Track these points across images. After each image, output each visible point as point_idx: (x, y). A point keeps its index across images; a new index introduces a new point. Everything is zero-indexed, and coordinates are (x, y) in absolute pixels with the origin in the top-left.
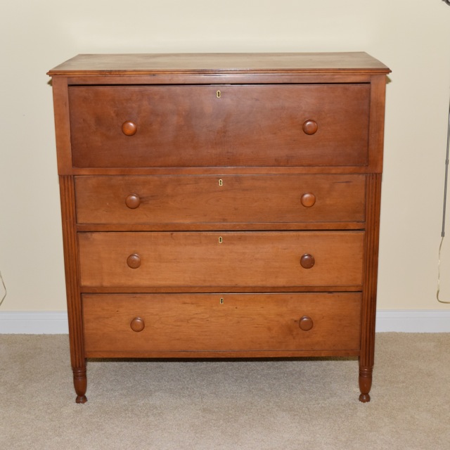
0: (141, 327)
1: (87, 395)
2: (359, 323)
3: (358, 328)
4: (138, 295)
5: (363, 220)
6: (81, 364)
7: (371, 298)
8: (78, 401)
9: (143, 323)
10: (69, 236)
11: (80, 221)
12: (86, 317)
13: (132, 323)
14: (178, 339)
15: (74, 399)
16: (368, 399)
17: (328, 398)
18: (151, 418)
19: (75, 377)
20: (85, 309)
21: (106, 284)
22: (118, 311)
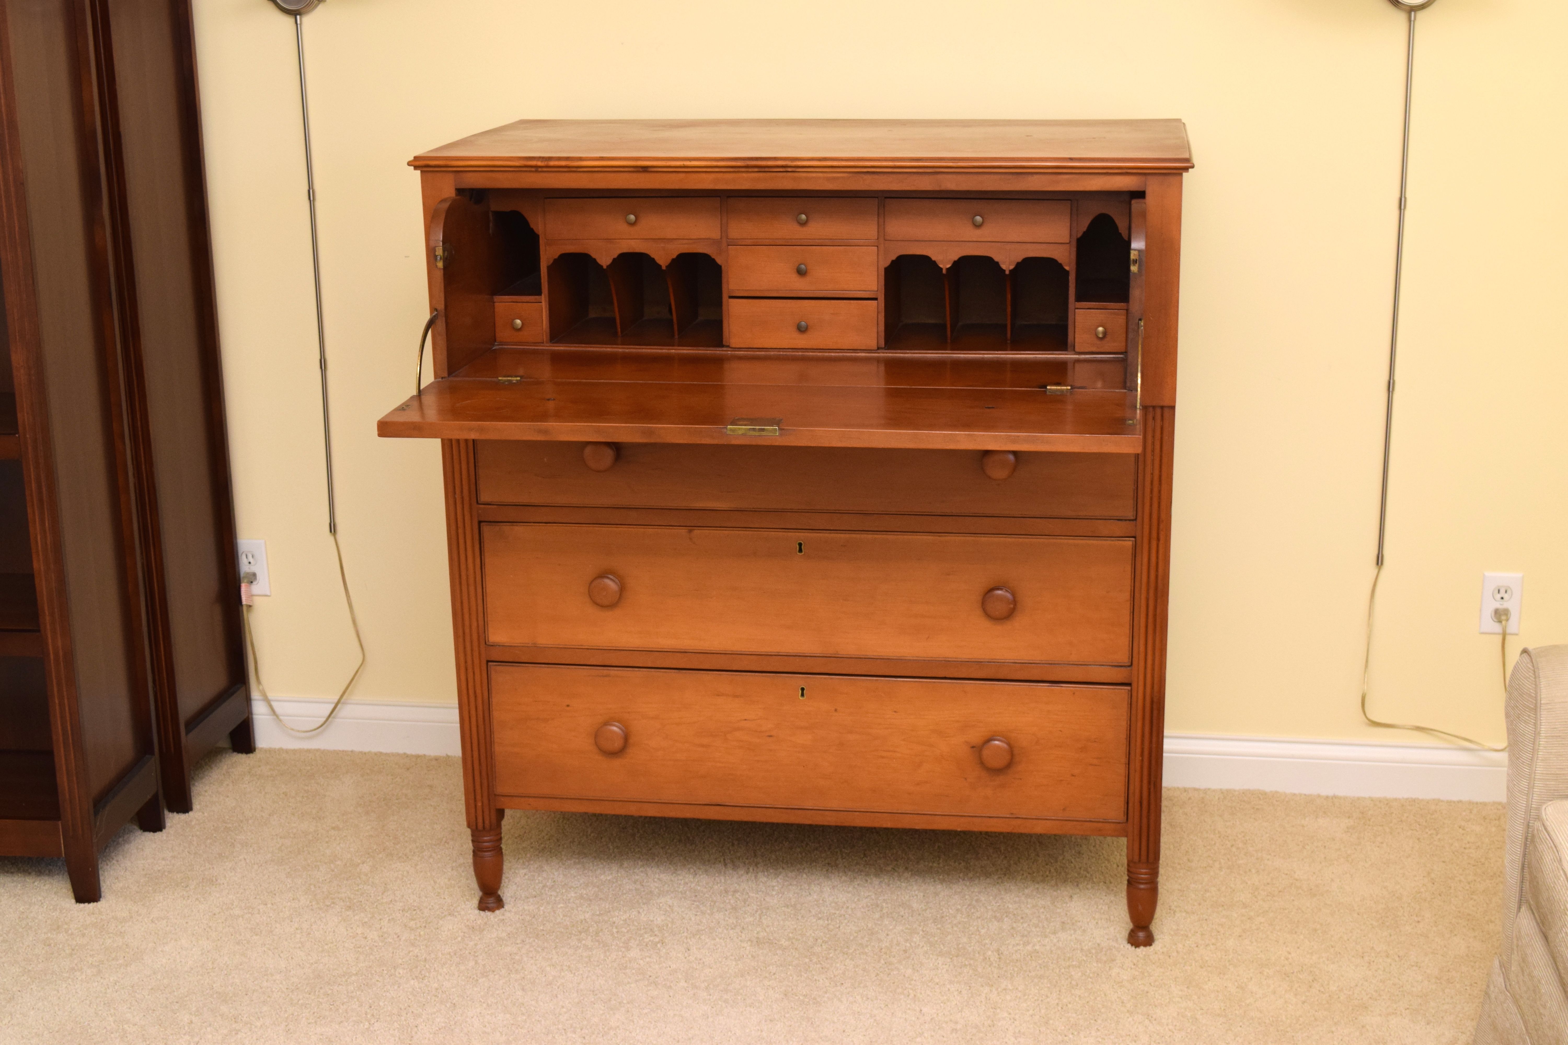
0: (618, 744)
2: (1124, 760)
3: (1122, 770)
4: (613, 672)
5: (1130, 515)
6: (487, 822)
7: (1152, 702)
8: (483, 906)
9: (626, 738)
10: (461, 531)
11: (485, 497)
12: (496, 714)
13: (597, 735)
14: (704, 777)
15: (475, 902)
16: (1149, 941)
17: (1055, 933)
18: (634, 953)
19: (477, 852)
20: (495, 700)
21: (543, 640)
22: (568, 706)
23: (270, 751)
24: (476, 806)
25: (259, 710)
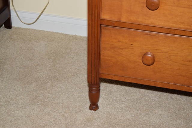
0: (151, 62)
1: (99, 104)
4: (152, 33)
6: (95, 82)
8: (91, 108)
9: (154, 59)
12: (103, 45)
13: (144, 57)
14: (184, 76)
19: (90, 91)
20: (103, 39)
21: (123, 20)
22: (132, 44)
23: (17, 28)
24: (92, 76)
25: (13, 14)
